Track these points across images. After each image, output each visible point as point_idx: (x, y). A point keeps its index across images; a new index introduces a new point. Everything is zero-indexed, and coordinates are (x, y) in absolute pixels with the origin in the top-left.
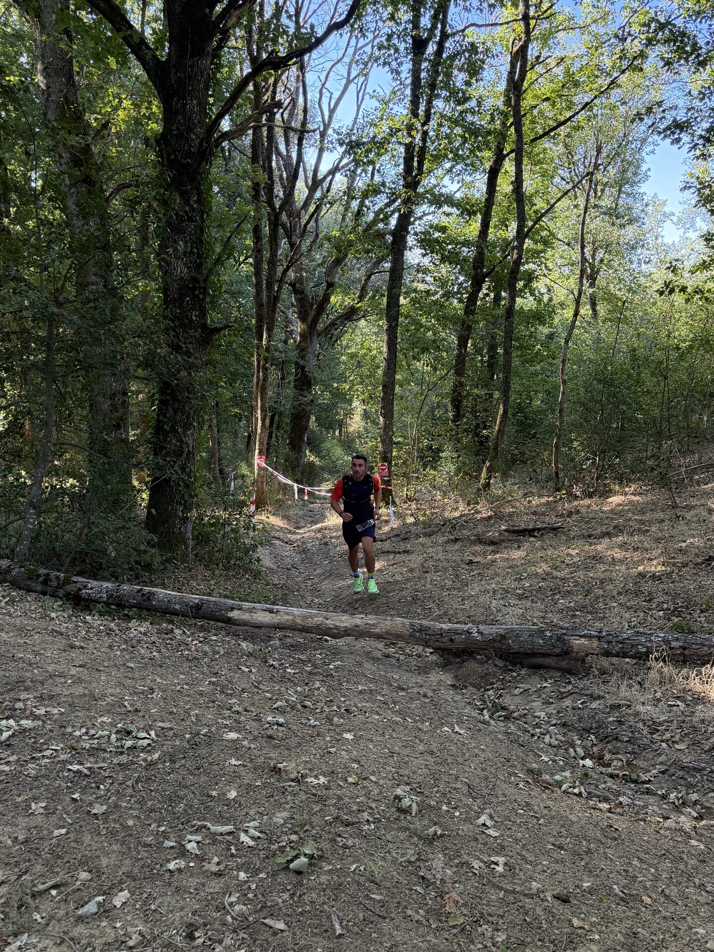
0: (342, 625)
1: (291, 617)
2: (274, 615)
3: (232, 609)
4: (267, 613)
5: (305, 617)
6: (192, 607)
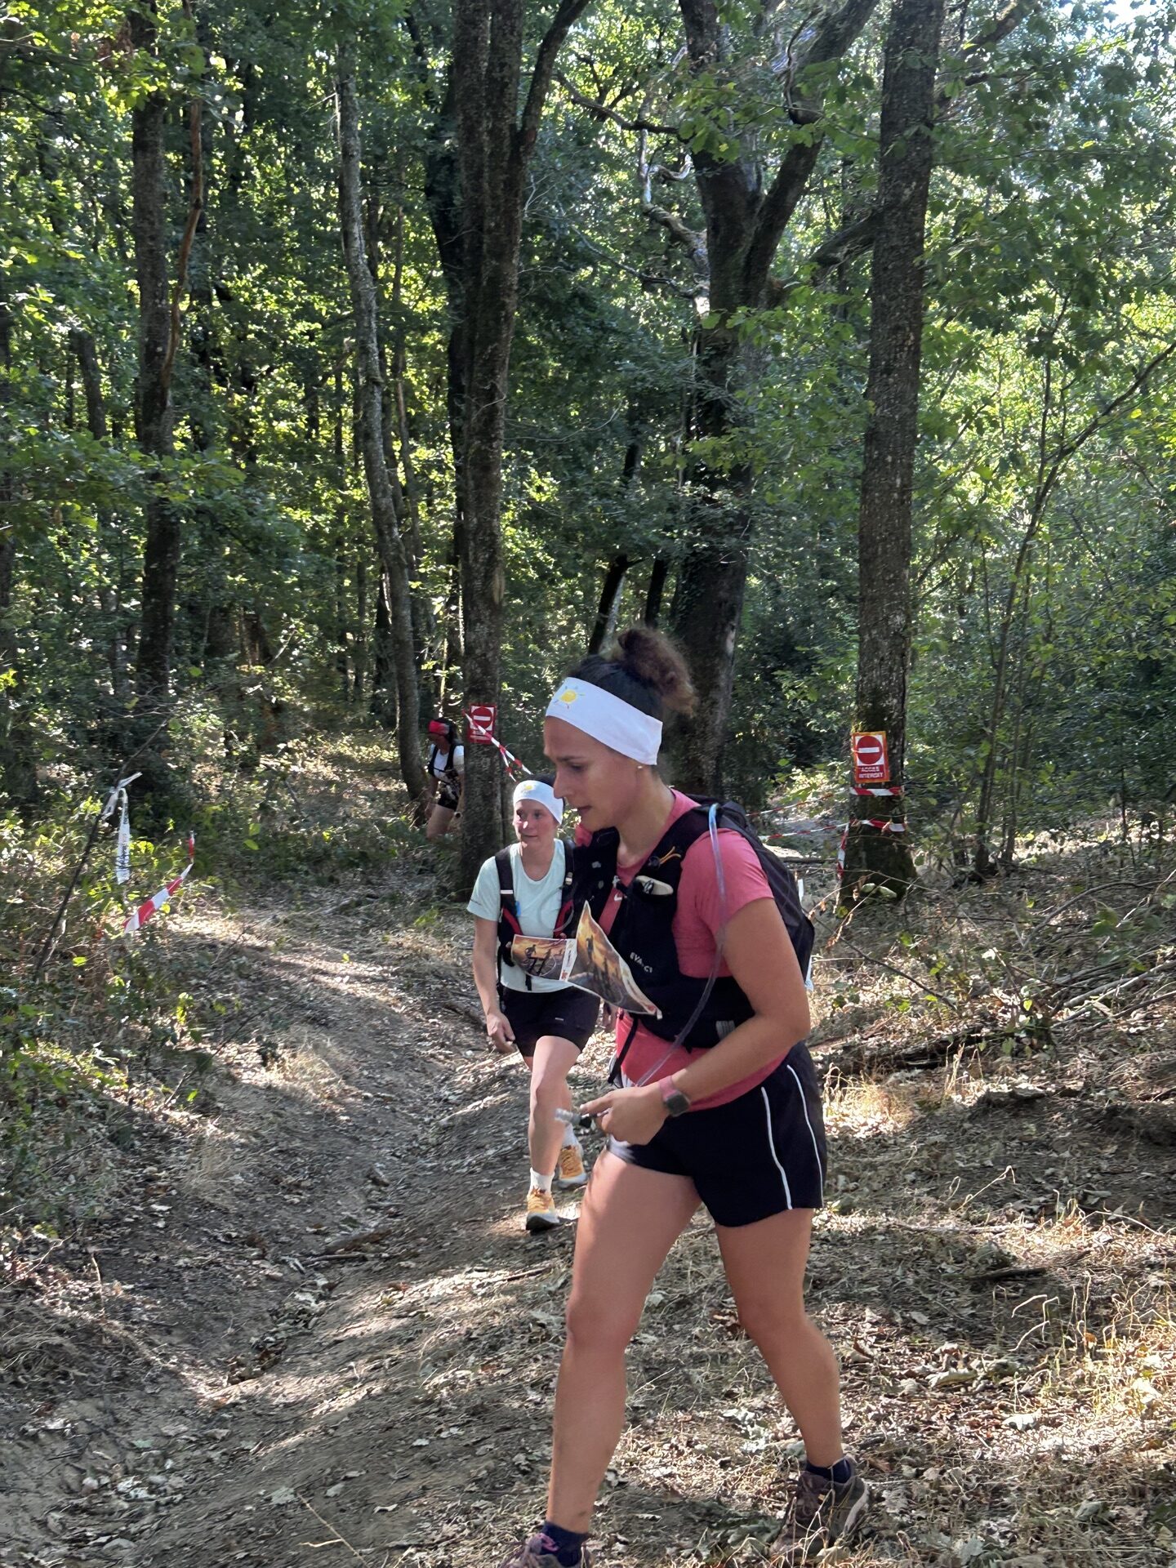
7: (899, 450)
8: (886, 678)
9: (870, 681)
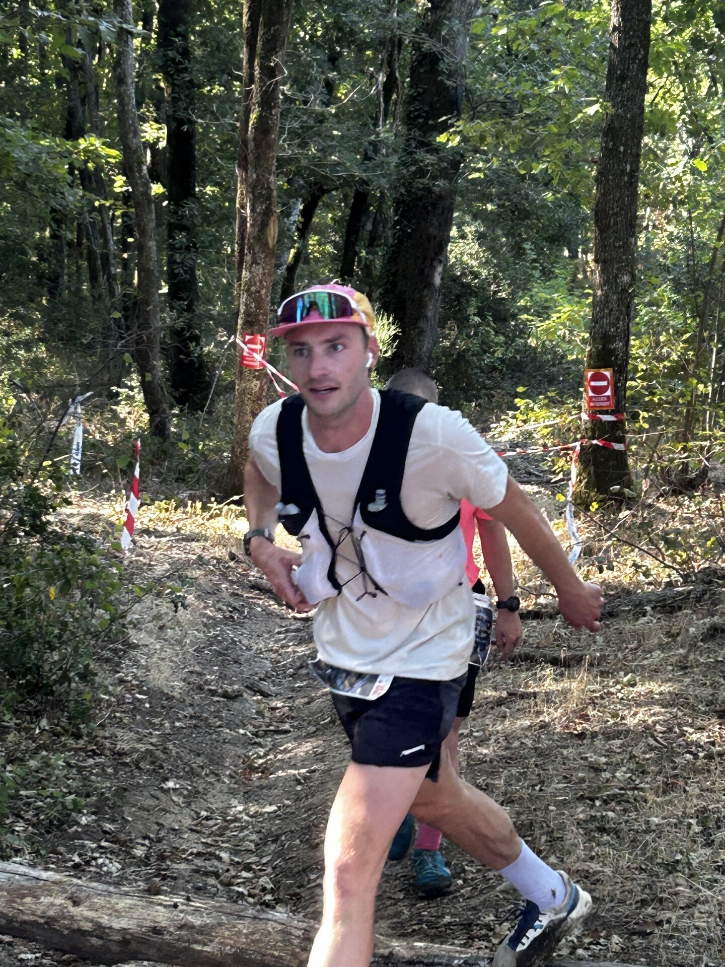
5: (17, 893)
7: (630, 142)
8: (614, 325)
9: (602, 327)
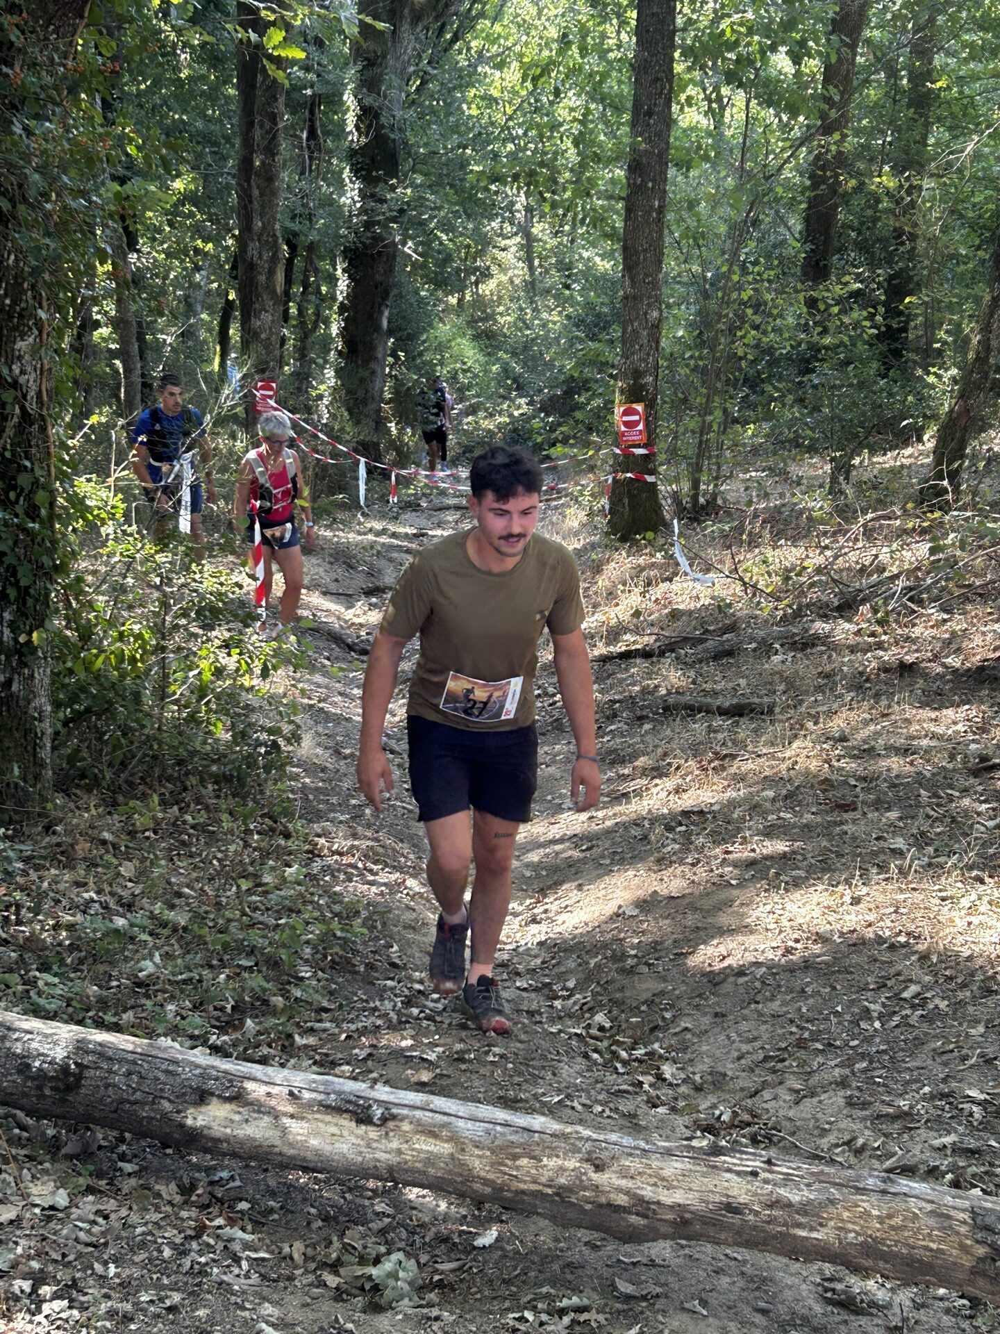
0: (667, 1198)
1: (446, 1148)
2: (373, 1133)
3: (202, 1097)
4: (347, 1123)
5: (505, 1152)
6: (41, 1074)
7: (656, 177)
8: (644, 360)
9: (631, 363)
